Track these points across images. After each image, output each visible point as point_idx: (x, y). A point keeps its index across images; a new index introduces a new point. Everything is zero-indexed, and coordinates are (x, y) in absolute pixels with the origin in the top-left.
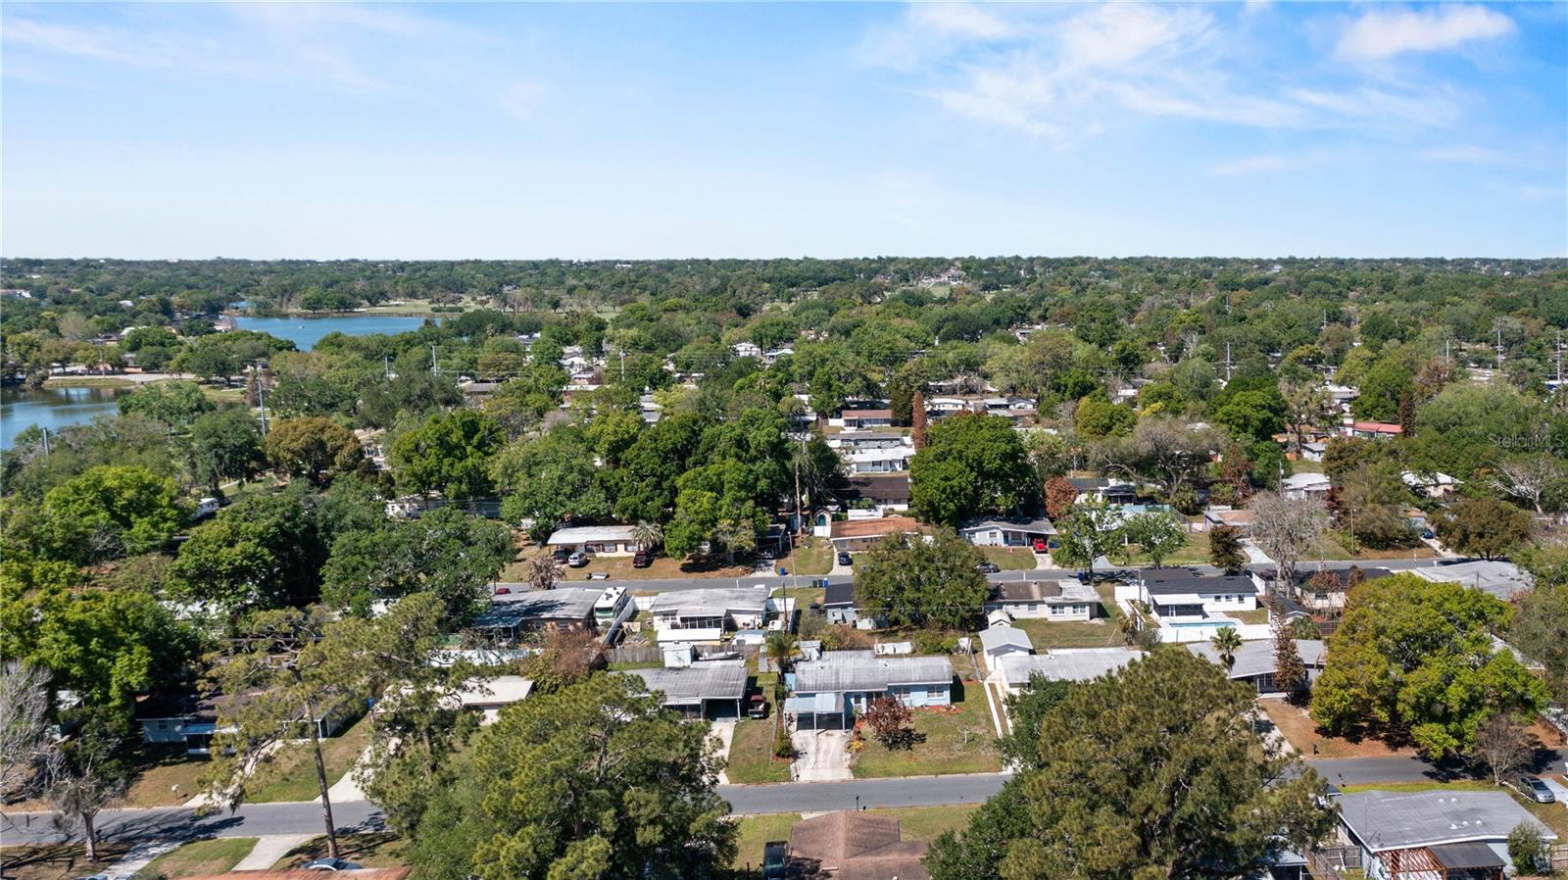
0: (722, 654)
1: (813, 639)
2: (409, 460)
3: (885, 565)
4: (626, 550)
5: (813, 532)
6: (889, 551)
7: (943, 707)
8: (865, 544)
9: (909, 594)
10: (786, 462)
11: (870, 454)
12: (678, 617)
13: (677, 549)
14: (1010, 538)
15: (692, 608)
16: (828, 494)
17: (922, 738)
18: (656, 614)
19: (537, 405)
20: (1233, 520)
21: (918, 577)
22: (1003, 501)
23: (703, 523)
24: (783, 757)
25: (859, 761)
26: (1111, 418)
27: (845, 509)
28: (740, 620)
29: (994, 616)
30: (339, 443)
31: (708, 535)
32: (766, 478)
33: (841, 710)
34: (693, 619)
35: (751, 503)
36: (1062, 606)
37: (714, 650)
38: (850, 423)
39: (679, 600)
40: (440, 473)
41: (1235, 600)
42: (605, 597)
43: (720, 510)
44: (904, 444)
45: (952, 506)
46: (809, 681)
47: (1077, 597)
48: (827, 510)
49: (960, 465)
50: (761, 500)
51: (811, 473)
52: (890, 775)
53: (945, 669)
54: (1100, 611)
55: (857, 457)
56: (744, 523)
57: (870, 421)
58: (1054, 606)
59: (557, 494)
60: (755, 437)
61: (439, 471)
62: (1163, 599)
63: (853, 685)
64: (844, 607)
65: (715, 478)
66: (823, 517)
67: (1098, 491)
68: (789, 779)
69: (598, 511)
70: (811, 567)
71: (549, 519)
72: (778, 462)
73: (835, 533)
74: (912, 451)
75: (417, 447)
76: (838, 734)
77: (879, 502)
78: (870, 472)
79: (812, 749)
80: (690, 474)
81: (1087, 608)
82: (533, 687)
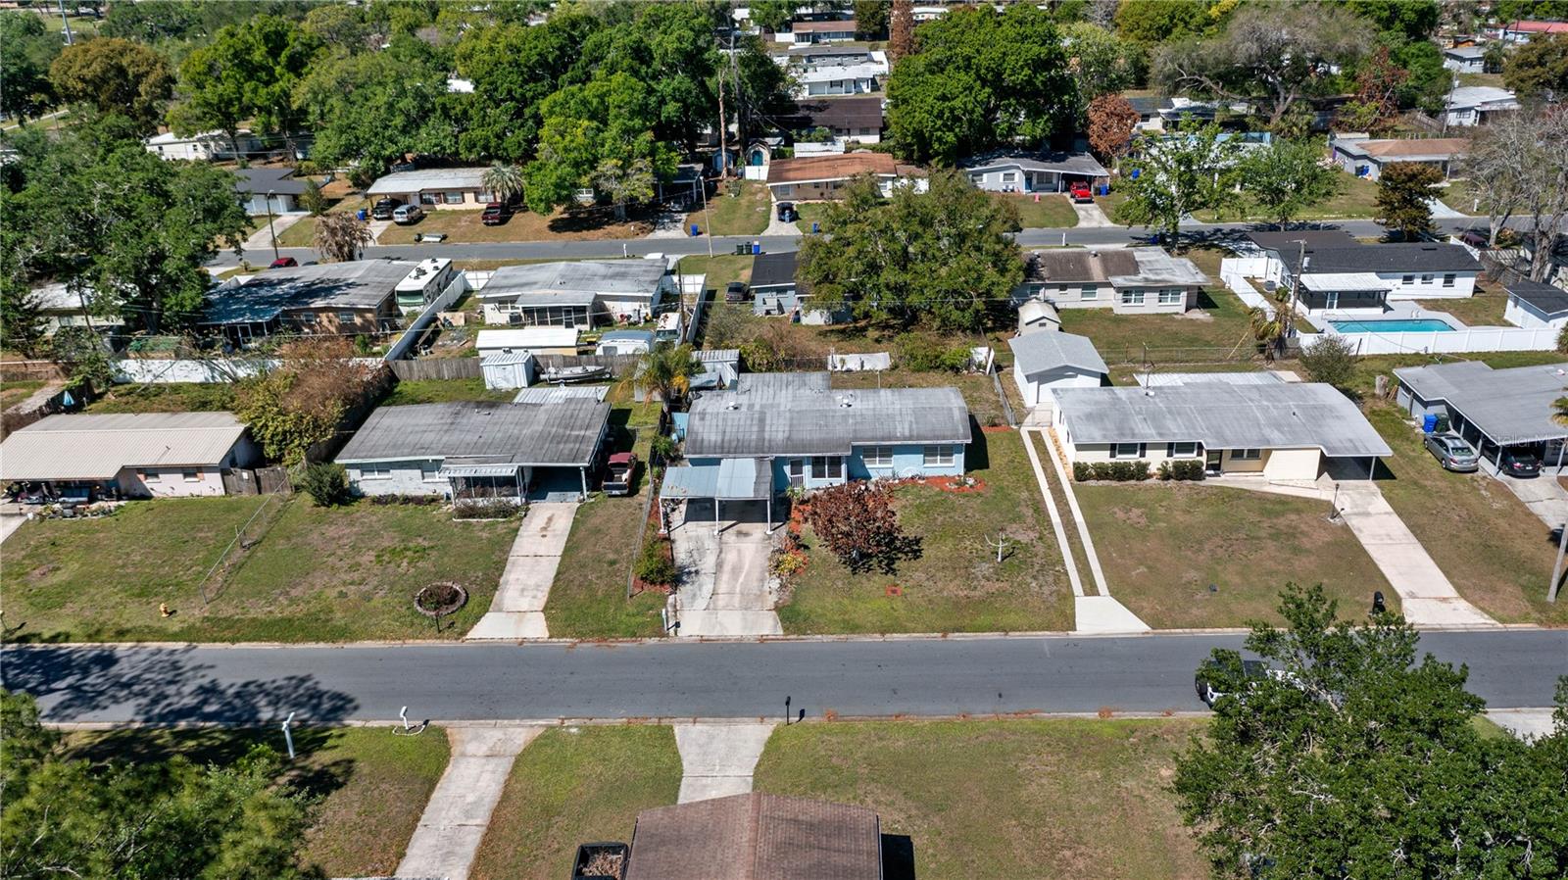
0: (578, 370)
1: (727, 347)
2: (200, 86)
3: (850, 231)
4: (477, 200)
5: (743, 175)
6: (857, 208)
7: (951, 479)
8: (819, 191)
9: (890, 275)
10: (706, 79)
11: (826, 73)
12: (520, 306)
13: (541, 200)
14: (1034, 181)
15: (541, 292)
16: (767, 123)
17: (913, 548)
18: (487, 300)
19: (407, 21)
20: (1386, 154)
21: (905, 250)
22: (1027, 129)
23: (576, 164)
24: (653, 583)
25: (795, 595)
26: (1172, 18)
27: (790, 142)
28: (617, 309)
29: (1030, 311)
30: (143, 69)
31: (585, 180)
32: (677, 101)
33: (766, 494)
34: (542, 311)
35: (649, 135)
36: (1141, 291)
37: (568, 362)
38: (802, 37)
39: (524, 280)
40: (240, 102)
41: (1439, 282)
42: (414, 273)
43: (603, 146)
44: (872, 60)
45: (950, 137)
46: (710, 434)
47: (1165, 276)
48: (764, 144)
49: (966, 78)
50: (664, 131)
51: (742, 94)
52: (854, 628)
53: (957, 414)
54: (1202, 299)
55: (812, 76)
56: (639, 163)
57: (827, 35)
58: (1126, 292)
59: (386, 127)
60: (660, 44)
61: (239, 100)
62: (1316, 282)
63: (790, 443)
64: (782, 291)
65: (595, 102)
66: (758, 153)
67: (1158, 114)
68: (661, 633)
69: (444, 148)
70: (737, 224)
71: (377, 160)
72: (693, 78)
73: (773, 176)
74: (885, 68)
75: (211, 68)
76: (759, 530)
77: (839, 132)
78: (826, 94)
79: (708, 563)
80: (559, 96)
81: (1184, 295)
82: (247, 434)
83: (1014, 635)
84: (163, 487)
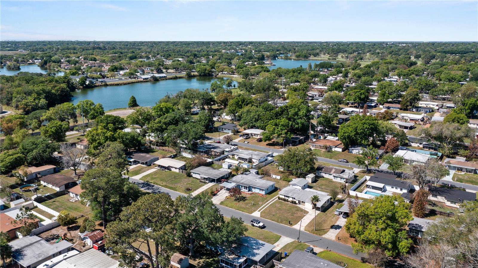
7: (262, 194)
8: (320, 147)
17: (245, 200)
24: (212, 195)
25: (225, 201)
28: (253, 160)
36: (337, 177)
39: (246, 153)
41: (399, 189)
42: (229, 148)
53: (268, 185)
63: (243, 184)
66: (320, 137)
71: (249, 126)
82: (185, 165)
83: (244, 212)
84: (173, 170)
